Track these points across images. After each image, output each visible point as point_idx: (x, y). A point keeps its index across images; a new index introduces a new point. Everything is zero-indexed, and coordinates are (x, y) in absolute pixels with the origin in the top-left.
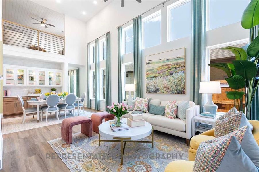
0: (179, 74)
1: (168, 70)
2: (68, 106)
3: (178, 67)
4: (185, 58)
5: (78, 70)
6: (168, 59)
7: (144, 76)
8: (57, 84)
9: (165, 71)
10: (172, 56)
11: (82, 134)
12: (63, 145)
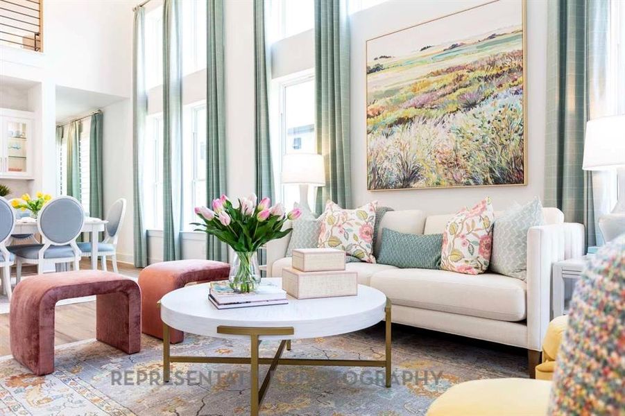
0: (499, 102)
1: (454, 91)
2: (52, 246)
3: (498, 76)
4: (522, 34)
5: (98, 119)
6: (454, 46)
7: (360, 122)
8: (10, 170)
9: (444, 95)
10: (470, 30)
11: (99, 344)
12: (13, 378)
